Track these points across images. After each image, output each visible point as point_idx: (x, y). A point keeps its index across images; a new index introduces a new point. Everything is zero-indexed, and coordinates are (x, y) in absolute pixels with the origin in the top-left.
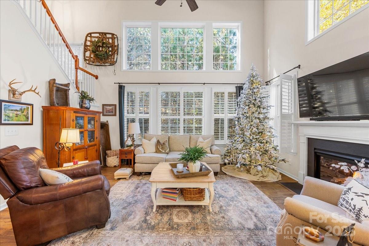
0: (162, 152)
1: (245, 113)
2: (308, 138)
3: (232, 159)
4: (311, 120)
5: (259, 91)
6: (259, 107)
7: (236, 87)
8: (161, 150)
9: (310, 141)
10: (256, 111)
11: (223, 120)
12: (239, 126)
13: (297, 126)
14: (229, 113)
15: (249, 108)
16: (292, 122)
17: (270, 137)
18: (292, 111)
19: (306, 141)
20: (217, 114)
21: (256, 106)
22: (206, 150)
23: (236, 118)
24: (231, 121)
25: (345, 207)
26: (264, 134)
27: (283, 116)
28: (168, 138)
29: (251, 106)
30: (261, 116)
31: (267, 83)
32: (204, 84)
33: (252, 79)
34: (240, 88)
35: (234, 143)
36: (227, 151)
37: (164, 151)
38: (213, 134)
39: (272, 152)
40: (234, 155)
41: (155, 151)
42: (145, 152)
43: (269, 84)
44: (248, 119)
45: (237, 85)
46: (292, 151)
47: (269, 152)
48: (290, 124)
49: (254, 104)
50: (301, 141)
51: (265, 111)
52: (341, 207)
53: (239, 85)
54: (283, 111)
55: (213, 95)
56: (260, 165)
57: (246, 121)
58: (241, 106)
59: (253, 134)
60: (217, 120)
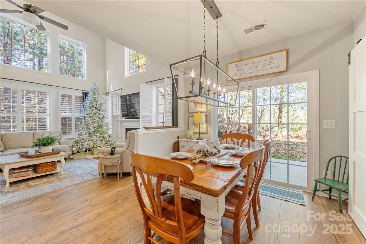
1: (89, 113)
2: (126, 128)
3: (80, 147)
4: (126, 118)
5: (99, 100)
6: (99, 110)
7: (83, 93)
10: (97, 113)
11: (70, 119)
12: (85, 123)
13: (122, 122)
14: (77, 113)
15: (92, 110)
16: (119, 120)
17: (107, 129)
18: (119, 114)
19: (125, 130)
20: (64, 113)
21: (97, 109)
22: (56, 138)
23: (82, 117)
24: (78, 119)
26: (103, 127)
27: (114, 116)
29: (93, 109)
30: (101, 116)
31: (107, 94)
32: (49, 85)
33: (94, 91)
34: (86, 94)
35: (80, 135)
36: (75, 142)
38: (61, 130)
39: (107, 138)
40: (81, 143)
43: (108, 95)
44: (92, 118)
45: (83, 91)
46: (120, 137)
47: (105, 138)
48: (118, 121)
49: (96, 108)
50: (123, 130)
51: (103, 113)
53: (85, 92)
54: (113, 113)
55: (60, 96)
56: (99, 147)
57: (90, 119)
58: (87, 108)
59: (95, 127)
60: (64, 119)
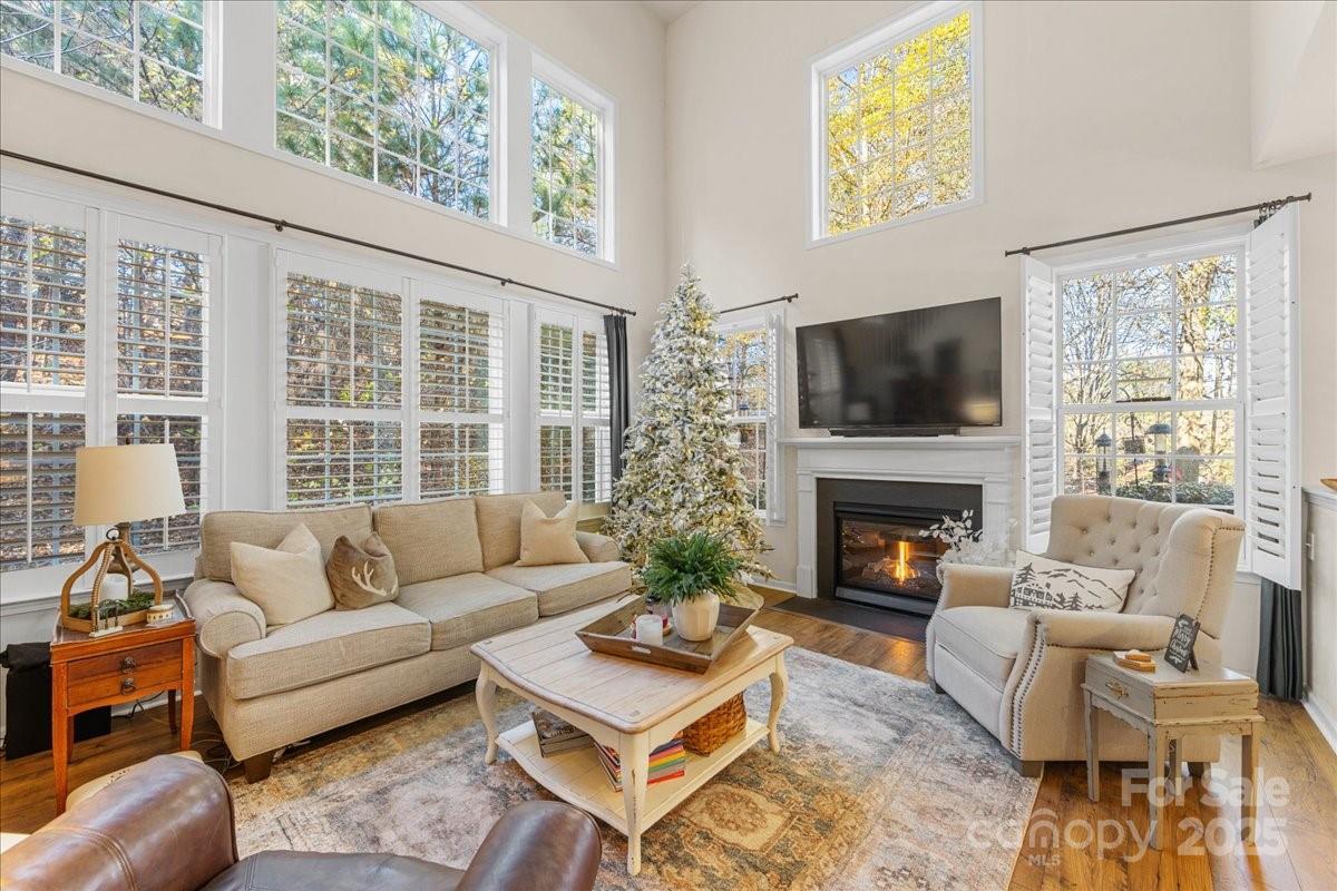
0: (375, 600)
4: (833, 434)
7: (607, 318)
8: (368, 588)
9: (824, 485)
14: (586, 408)
19: (813, 487)
20: (550, 410)
25: (1038, 604)
28: (368, 520)
34: (616, 325)
37: (383, 593)
41: (328, 601)
42: (275, 620)
45: (609, 312)
50: (801, 488)
52: (1026, 608)
53: (615, 313)
55: (538, 333)
